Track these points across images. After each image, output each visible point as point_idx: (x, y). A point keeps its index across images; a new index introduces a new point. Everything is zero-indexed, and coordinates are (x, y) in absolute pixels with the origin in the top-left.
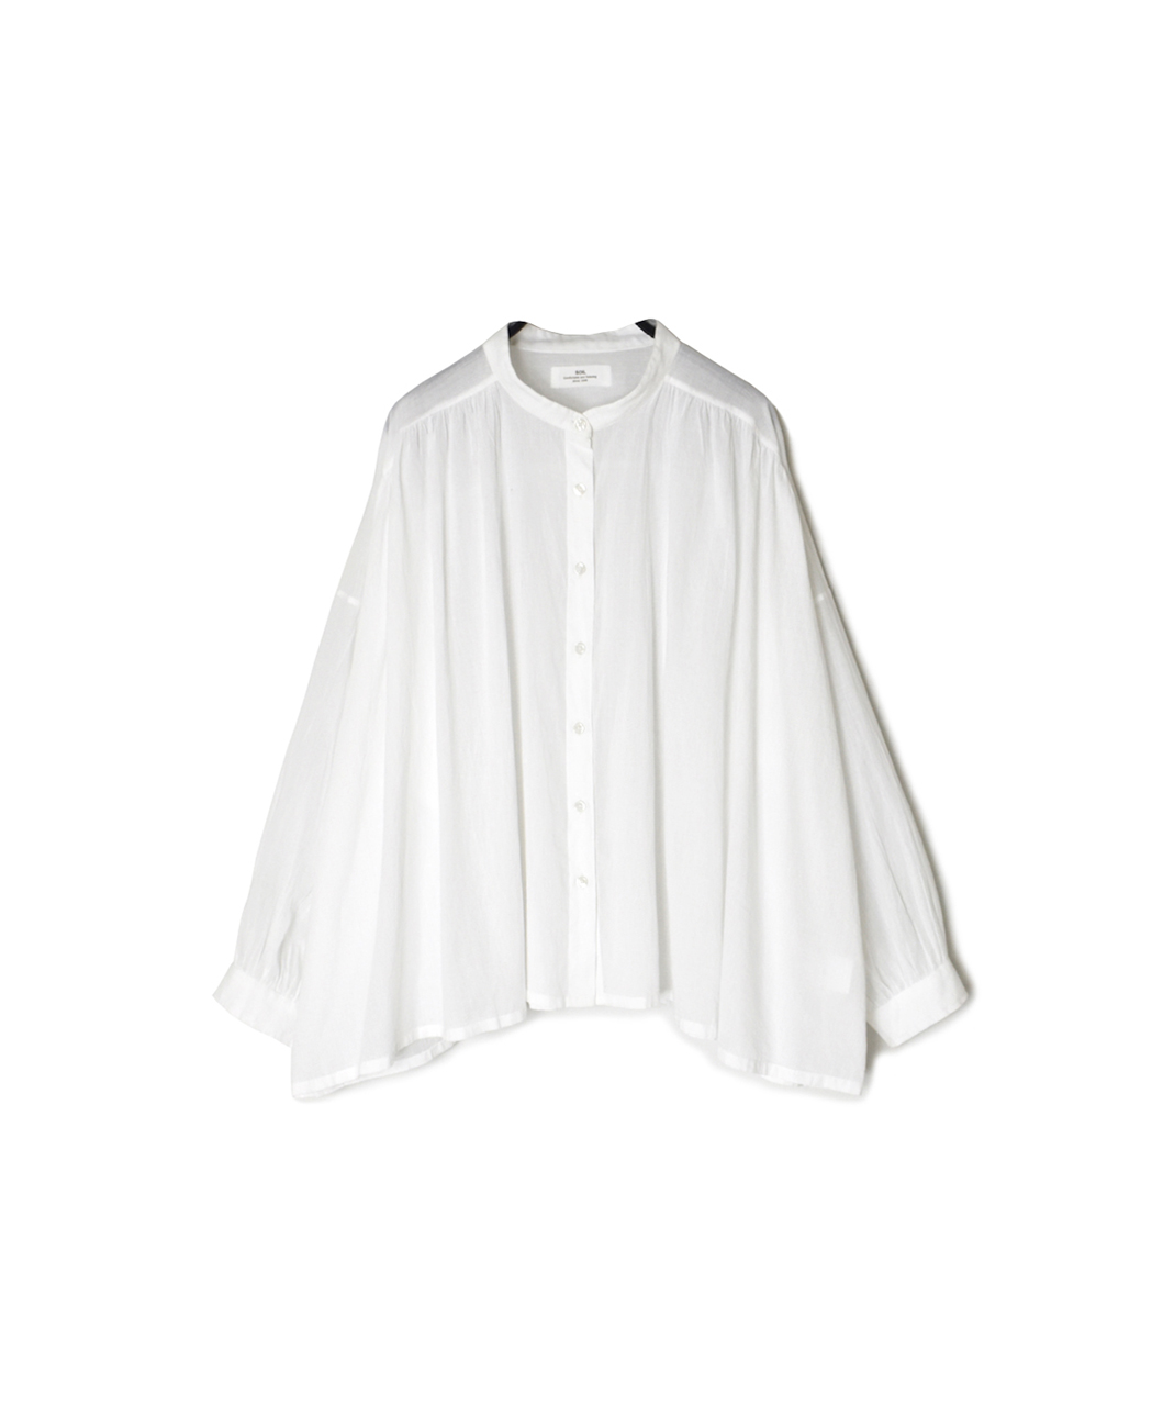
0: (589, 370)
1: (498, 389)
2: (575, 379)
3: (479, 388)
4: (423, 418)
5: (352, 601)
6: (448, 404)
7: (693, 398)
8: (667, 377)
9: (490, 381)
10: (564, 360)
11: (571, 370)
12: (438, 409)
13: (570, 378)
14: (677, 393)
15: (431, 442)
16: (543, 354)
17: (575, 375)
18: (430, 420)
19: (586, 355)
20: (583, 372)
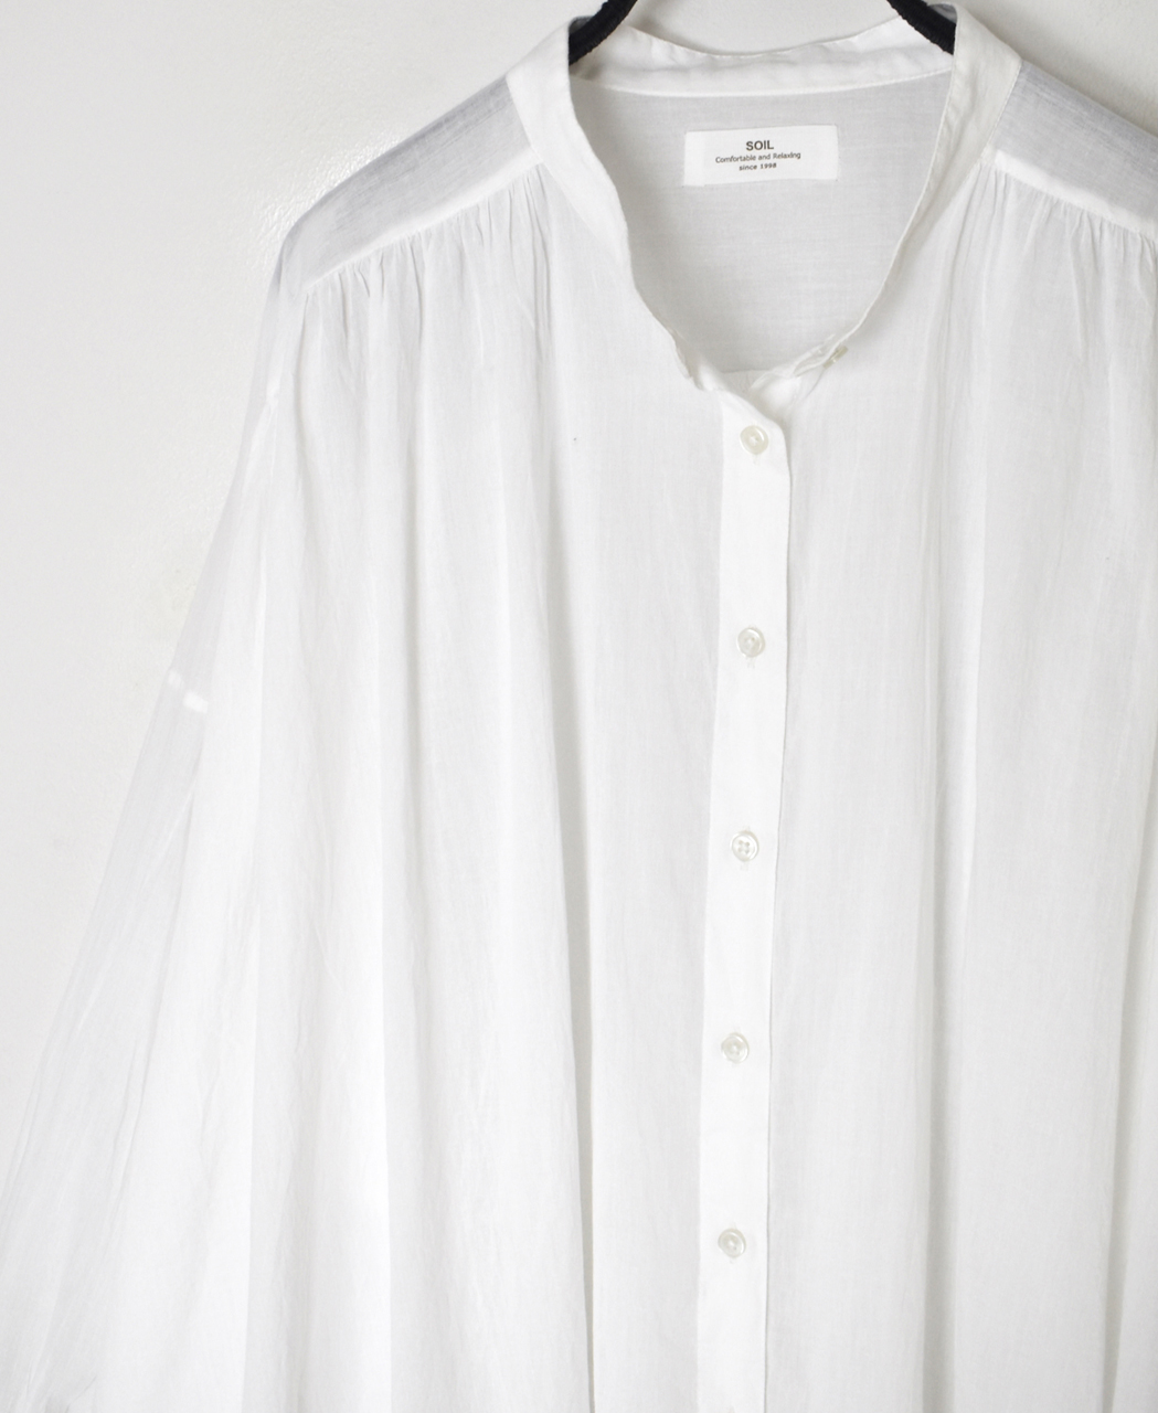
0: (782, 139)
1: (541, 183)
2: (746, 165)
3: (497, 183)
4: (356, 258)
5: (193, 702)
6: (419, 226)
7: (1054, 205)
8: (987, 151)
9: (520, 167)
10: (718, 115)
11: (734, 141)
12: (394, 236)
13: (732, 159)
14: (1012, 194)
15: (378, 318)
16: (664, 100)
17: (747, 153)
18: (374, 263)
19: (776, 102)
20: (766, 145)
